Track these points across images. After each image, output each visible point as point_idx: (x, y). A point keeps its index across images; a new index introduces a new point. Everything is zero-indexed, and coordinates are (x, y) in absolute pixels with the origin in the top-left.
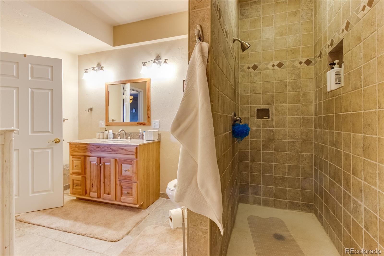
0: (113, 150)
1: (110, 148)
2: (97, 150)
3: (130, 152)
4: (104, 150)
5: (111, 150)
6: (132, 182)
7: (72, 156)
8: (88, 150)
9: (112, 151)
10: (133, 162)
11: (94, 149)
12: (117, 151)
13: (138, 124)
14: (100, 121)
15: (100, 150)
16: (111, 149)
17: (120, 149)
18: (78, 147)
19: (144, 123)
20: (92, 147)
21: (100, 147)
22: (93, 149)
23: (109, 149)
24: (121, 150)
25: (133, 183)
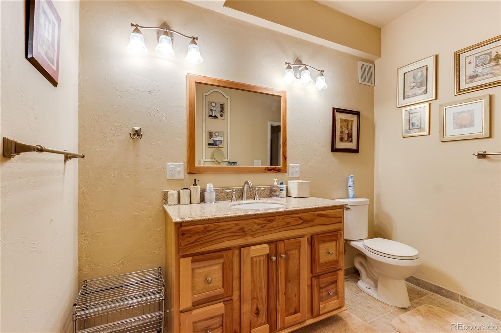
0: (305, 221)
1: (297, 218)
2: (269, 228)
3: (333, 219)
4: (285, 223)
5: (302, 221)
6: (336, 271)
7: (191, 258)
8: (244, 232)
9: (302, 223)
10: (339, 235)
11: (261, 227)
12: (312, 220)
13: (265, 169)
14: (167, 163)
15: (276, 227)
16: (301, 219)
17: (318, 215)
18: (212, 229)
19: (276, 169)
20: (255, 223)
21: (276, 219)
22: (259, 227)
23: (297, 220)
24: (320, 218)
25: (338, 272)
